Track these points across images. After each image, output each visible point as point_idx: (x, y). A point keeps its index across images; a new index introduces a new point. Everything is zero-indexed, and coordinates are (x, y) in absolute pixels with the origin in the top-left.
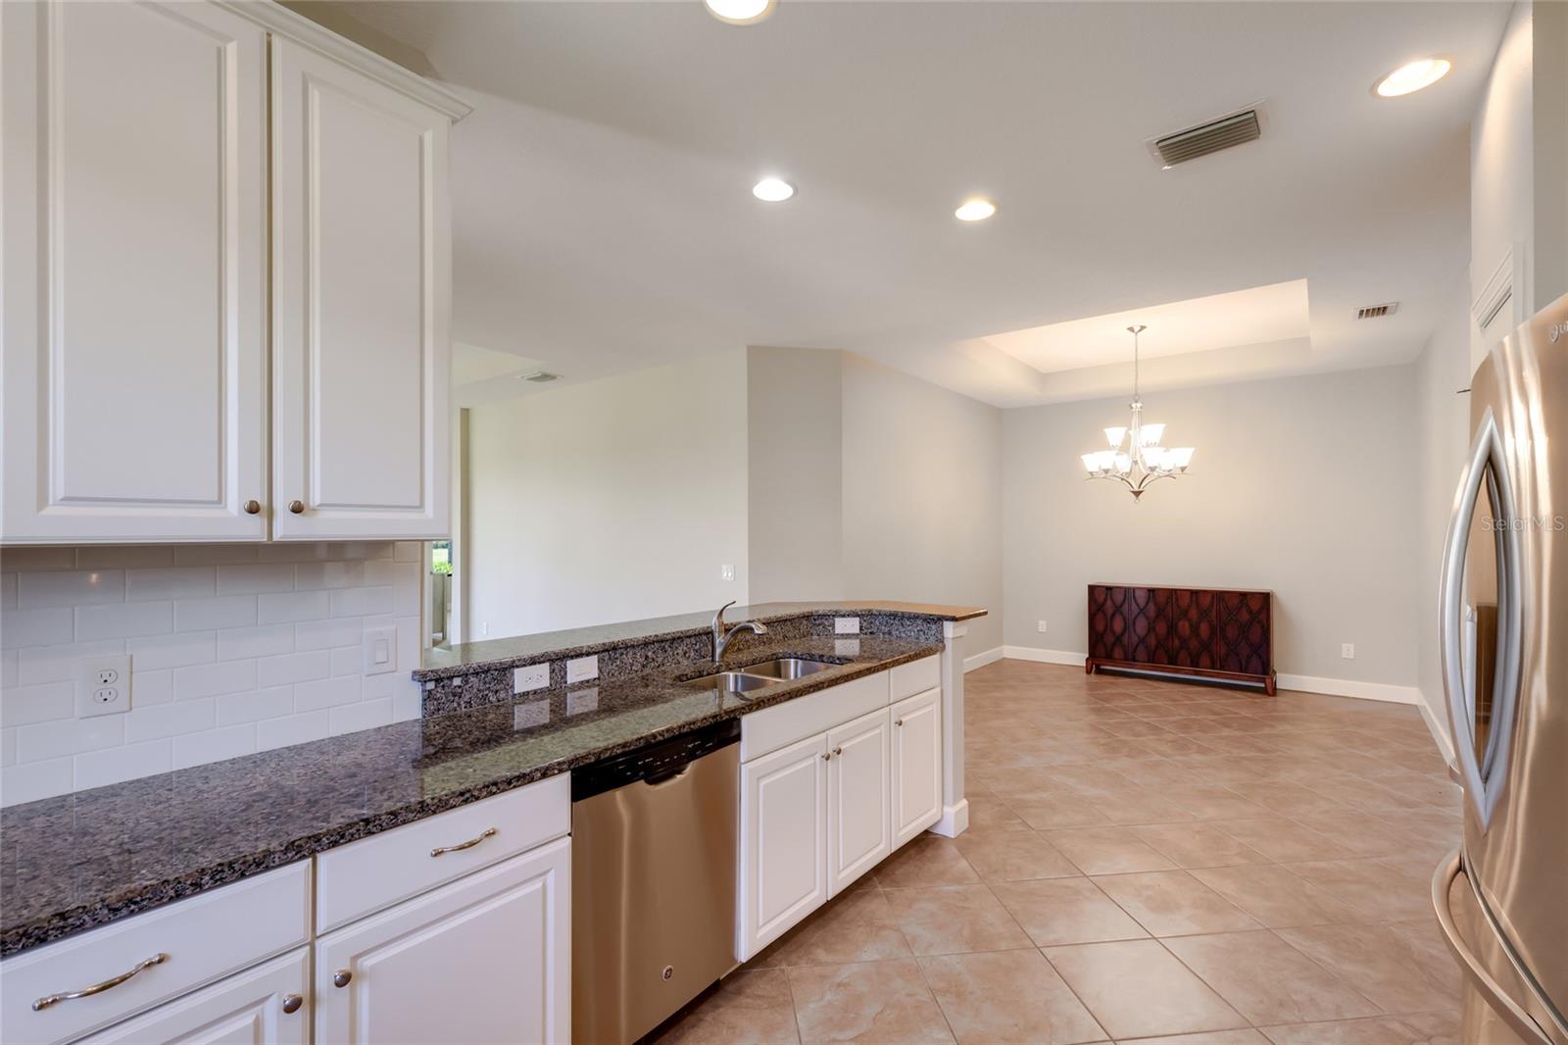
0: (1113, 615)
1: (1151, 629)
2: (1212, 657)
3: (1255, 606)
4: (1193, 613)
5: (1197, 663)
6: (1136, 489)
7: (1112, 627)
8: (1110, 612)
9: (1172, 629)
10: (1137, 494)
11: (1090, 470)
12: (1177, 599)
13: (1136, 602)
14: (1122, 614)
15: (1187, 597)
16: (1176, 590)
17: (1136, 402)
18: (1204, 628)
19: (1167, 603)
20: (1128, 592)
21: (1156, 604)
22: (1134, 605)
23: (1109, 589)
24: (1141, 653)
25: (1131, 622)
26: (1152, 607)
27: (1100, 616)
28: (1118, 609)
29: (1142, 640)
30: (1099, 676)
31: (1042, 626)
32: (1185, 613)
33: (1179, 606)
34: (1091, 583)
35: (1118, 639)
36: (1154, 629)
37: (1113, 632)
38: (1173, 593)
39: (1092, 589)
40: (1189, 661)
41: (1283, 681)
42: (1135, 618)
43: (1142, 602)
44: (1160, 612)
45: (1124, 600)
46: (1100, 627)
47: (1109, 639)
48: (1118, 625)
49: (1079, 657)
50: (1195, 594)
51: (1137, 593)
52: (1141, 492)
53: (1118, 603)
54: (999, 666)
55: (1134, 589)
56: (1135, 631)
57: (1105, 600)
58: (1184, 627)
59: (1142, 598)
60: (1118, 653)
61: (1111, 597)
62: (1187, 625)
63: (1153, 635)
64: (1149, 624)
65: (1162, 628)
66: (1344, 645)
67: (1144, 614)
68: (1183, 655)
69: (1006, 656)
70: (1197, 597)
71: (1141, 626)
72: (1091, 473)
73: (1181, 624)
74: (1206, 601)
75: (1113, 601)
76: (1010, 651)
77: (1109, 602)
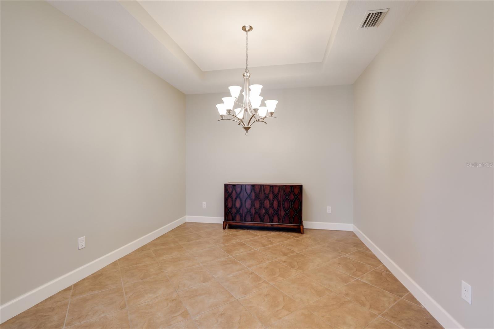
0: (236, 199)
1: (253, 205)
2: (278, 218)
3: (296, 191)
4: (271, 196)
5: (273, 220)
6: (246, 126)
7: (235, 205)
8: (234, 198)
9: (262, 205)
10: (247, 129)
11: (221, 114)
12: (264, 190)
13: (246, 192)
14: (240, 197)
15: (268, 187)
16: (263, 185)
17: (247, 73)
18: (275, 203)
19: (259, 192)
20: (243, 187)
21: (255, 192)
22: (246, 193)
23: (234, 185)
24: (248, 218)
25: (244, 202)
26: (253, 194)
27: (230, 200)
28: (238, 196)
29: (249, 211)
30: (230, 230)
31: (204, 204)
32: (267, 197)
33: (264, 193)
34: (226, 183)
35: (238, 211)
36: (254, 205)
37: (236, 208)
38: (262, 187)
39: (226, 186)
40: (269, 220)
41: (307, 224)
42: (246, 200)
43: (249, 192)
44: (257, 196)
45: (241, 191)
46: (230, 205)
47: (234, 211)
48: (238, 204)
49: (220, 219)
50: (272, 187)
51: (247, 187)
52: (250, 128)
53: (238, 192)
54: (184, 227)
55: (245, 185)
56: (245, 206)
57: (232, 192)
58: (267, 203)
59: (249, 190)
60: (238, 218)
61: (235, 189)
62: (268, 202)
63: (253, 208)
64: (252, 202)
65: (257, 205)
66: (328, 207)
67: (250, 197)
68: (266, 217)
69: (187, 221)
70: (273, 189)
71: (248, 204)
72: (222, 116)
73: (265, 202)
74: (276, 191)
75: (235, 191)
76: (189, 218)
77: (234, 192)
